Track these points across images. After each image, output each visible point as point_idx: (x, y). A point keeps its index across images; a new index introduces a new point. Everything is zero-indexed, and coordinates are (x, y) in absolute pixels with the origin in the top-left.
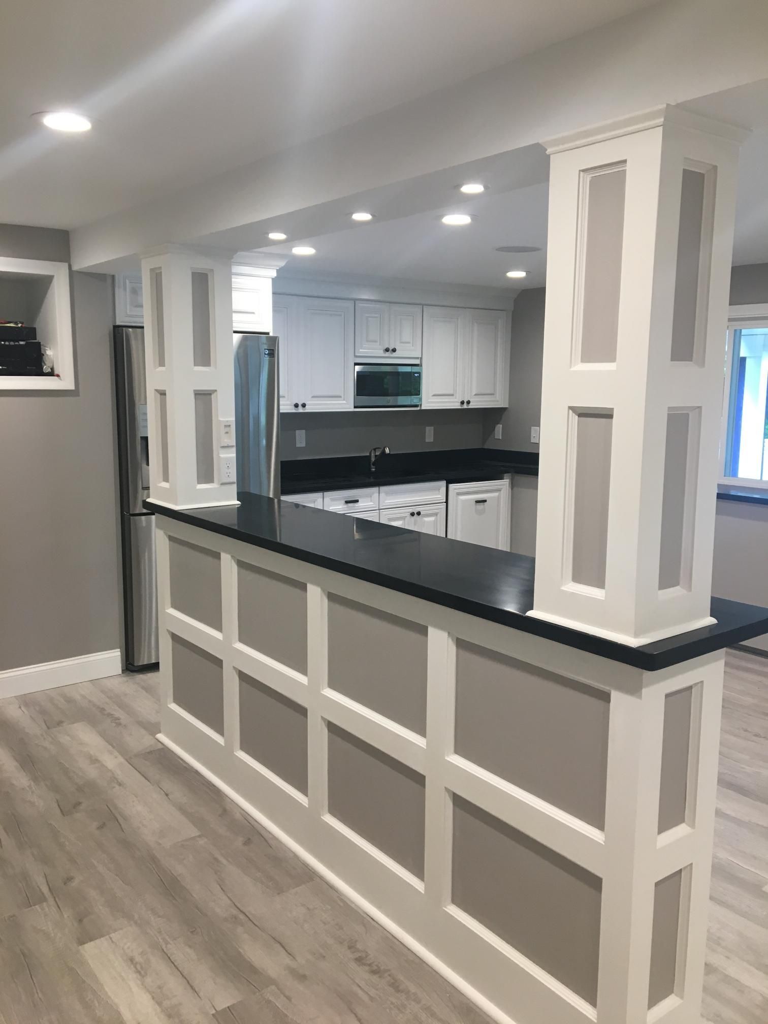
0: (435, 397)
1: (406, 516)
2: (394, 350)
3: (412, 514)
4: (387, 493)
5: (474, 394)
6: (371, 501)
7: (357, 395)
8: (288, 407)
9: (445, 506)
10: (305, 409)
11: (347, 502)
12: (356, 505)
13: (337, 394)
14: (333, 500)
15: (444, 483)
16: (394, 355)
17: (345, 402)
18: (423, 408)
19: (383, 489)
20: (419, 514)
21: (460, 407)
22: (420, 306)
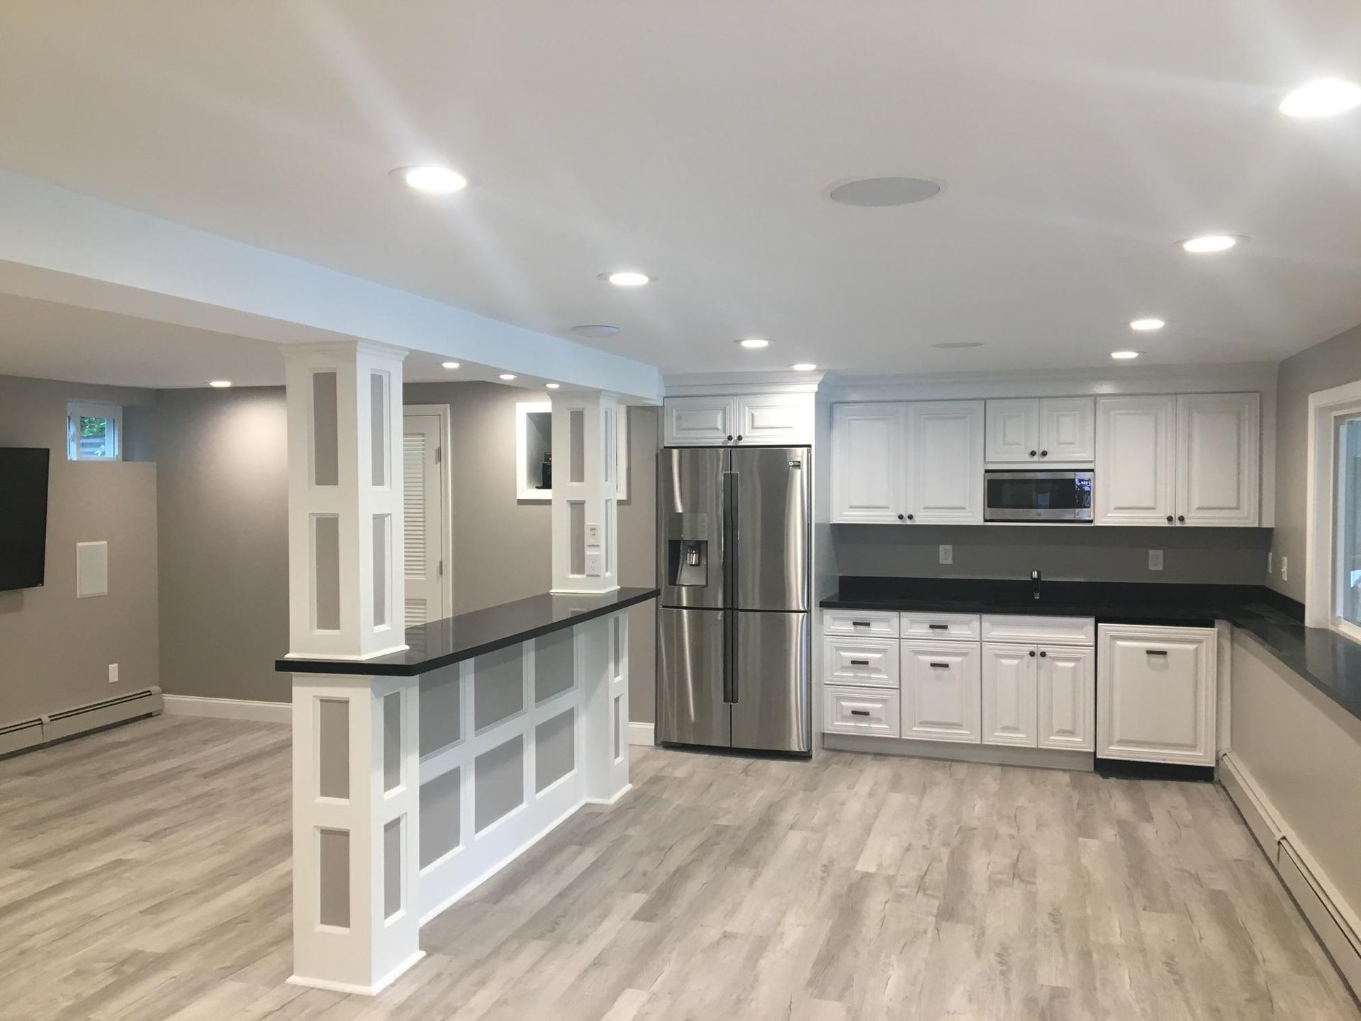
0: (1118, 511)
1: (1024, 656)
2: (1044, 454)
3: (1032, 654)
4: (993, 624)
5: (1196, 506)
6: (969, 630)
7: (988, 506)
8: (892, 519)
9: (1093, 651)
10: (915, 522)
11: (932, 627)
12: (945, 631)
13: (959, 504)
14: (912, 622)
15: (1091, 621)
16: (1046, 459)
17: (970, 514)
18: (1098, 523)
19: (986, 617)
20: (1043, 654)
21: (1167, 525)
22: (1090, 398)
